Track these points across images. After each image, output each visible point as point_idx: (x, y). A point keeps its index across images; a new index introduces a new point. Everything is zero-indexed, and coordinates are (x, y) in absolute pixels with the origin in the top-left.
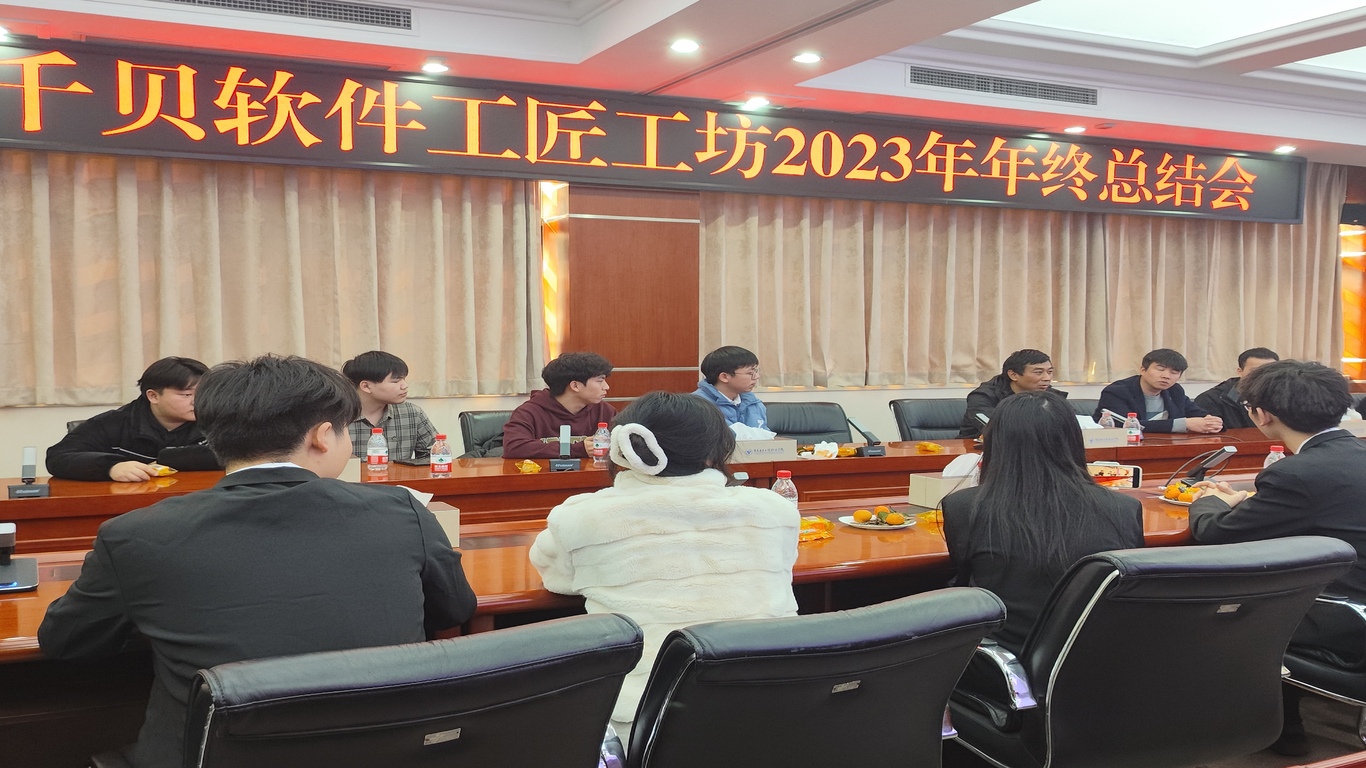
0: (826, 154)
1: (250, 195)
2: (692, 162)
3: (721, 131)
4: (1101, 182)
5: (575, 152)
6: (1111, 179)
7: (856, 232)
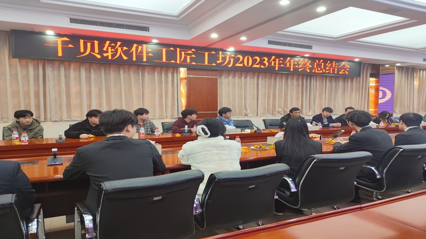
0: (248, 61)
1: (112, 71)
2: (216, 63)
3: (223, 56)
4: (313, 68)
5: (188, 61)
6: (315, 67)
7: (255, 80)
